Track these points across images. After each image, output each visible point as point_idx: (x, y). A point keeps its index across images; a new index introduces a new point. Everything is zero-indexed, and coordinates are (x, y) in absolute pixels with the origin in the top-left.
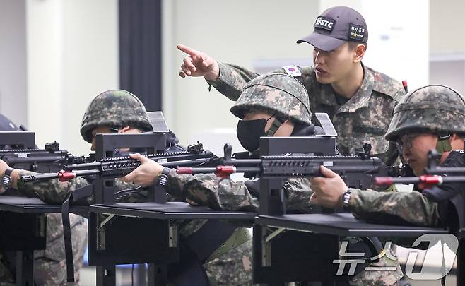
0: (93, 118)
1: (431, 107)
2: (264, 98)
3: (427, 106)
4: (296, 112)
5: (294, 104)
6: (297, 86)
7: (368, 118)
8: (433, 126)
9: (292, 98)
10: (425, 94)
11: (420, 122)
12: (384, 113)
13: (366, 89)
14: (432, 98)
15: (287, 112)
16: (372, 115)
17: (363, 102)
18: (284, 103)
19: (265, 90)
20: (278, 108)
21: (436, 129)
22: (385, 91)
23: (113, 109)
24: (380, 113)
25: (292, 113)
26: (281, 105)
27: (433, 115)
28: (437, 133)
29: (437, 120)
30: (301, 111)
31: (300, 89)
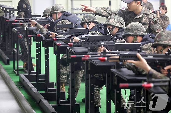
0: (82, 21)
1: (132, 29)
2: (109, 22)
3: (131, 28)
4: (118, 25)
5: (117, 22)
6: (119, 18)
7: (143, 20)
8: (132, 34)
9: (117, 21)
10: (131, 25)
11: (129, 33)
12: (147, 19)
13: (142, 12)
14: (132, 26)
15: (115, 25)
16: (144, 19)
17: (141, 16)
18: (114, 23)
19: (110, 20)
20: (112, 24)
21: (133, 35)
22: (147, 13)
23: (87, 18)
24: (146, 19)
25: (116, 25)
26: (113, 23)
27: (132, 31)
28: (133, 36)
29: (133, 32)
30: (119, 24)
31: (120, 19)
